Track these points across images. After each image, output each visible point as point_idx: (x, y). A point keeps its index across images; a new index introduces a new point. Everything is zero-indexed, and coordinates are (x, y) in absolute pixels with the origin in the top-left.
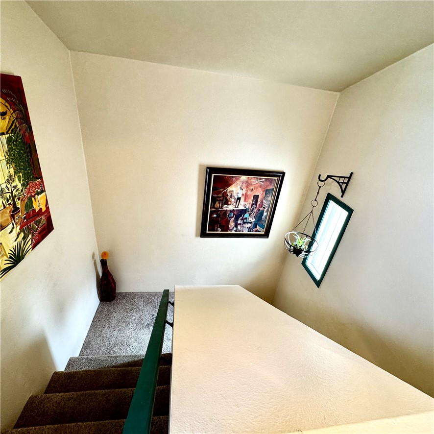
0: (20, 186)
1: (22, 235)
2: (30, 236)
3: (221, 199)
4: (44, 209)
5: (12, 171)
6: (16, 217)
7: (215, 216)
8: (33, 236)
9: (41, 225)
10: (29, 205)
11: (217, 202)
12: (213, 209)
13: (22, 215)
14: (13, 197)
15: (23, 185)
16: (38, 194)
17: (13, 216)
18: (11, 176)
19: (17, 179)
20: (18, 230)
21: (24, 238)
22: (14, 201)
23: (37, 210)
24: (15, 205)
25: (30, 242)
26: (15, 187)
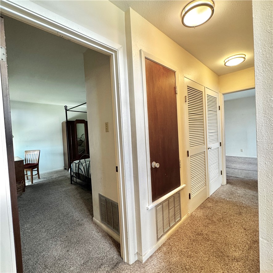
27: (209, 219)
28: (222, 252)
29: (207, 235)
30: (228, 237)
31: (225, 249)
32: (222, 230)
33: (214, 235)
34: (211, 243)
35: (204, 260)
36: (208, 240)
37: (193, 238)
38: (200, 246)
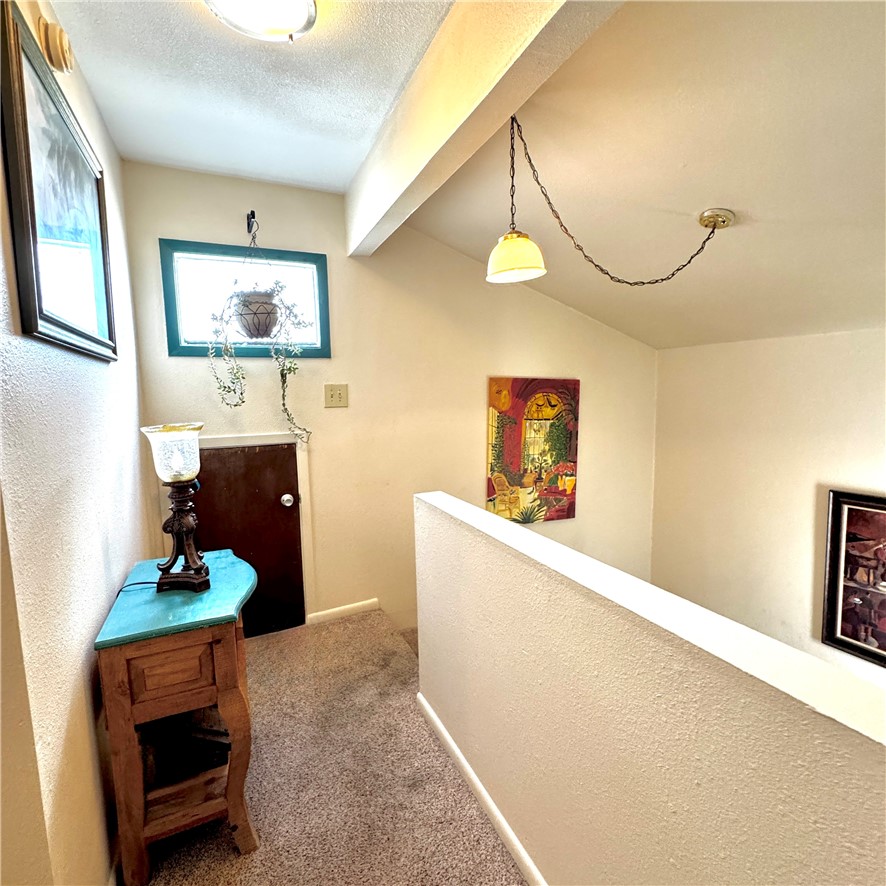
0: (550, 461)
1: (538, 502)
2: (545, 508)
3: (873, 563)
4: (569, 492)
5: (547, 448)
6: (538, 484)
7: (857, 600)
8: (549, 508)
9: (560, 504)
10: (554, 480)
11: (861, 569)
12: (852, 584)
13: (544, 485)
14: (541, 469)
15: (553, 462)
16: (567, 475)
17: (535, 483)
18: (544, 451)
19: (549, 455)
20: (536, 496)
21: (539, 505)
22: (540, 471)
23: (560, 489)
24: (540, 474)
25: (544, 513)
26: (545, 461)
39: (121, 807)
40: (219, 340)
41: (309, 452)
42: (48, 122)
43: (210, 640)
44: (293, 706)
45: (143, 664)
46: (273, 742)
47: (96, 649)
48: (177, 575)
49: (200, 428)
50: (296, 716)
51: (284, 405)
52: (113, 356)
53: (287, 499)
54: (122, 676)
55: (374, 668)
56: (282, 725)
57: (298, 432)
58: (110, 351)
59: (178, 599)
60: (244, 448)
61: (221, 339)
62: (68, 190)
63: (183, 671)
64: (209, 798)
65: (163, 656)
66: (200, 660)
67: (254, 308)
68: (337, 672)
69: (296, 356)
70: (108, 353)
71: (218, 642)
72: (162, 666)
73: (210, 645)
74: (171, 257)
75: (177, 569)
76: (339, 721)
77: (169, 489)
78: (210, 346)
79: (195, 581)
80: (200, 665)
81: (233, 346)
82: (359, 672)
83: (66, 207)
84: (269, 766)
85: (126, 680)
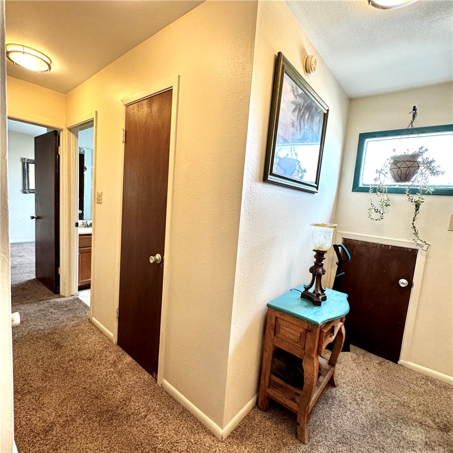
27: (29, 392)
28: (107, 411)
29: (60, 416)
30: (87, 387)
31: (105, 404)
32: (69, 387)
33: (70, 404)
34: (82, 419)
35: (105, 447)
36: (73, 420)
37: (48, 446)
38: (75, 440)
39: (263, 373)
40: (376, 183)
41: (427, 257)
42: (296, 98)
43: (306, 328)
44: (362, 399)
45: (282, 322)
46: (340, 406)
47: (267, 306)
48: (310, 293)
49: (335, 227)
50: (361, 406)
51: (413, 224)
52: (316, 191)
53: (403, 282)
54: (273, 322)
55: (432, 424)
56: (350, 403)
57: (419, 242)
58: (315, 189)
59: (305, 303)
60: (382, 245)
61: (378, 183)
62: (302, 123)
63: (293, 335)
64: (293, 400)
65: (288, 323)
66: (301, 335)
67: (399, 165)
68: (402, 404)
69: (428, 194)
70: (314, 189)
71: (310, 331)
72: (286, 327)
73: (306, 330)
74: (364, 141)
75: (311, 290)
76: (384, 431)
77: (315, 253)
78: (371, 187)
79: (315, 300)
80: (300, 337)
81: (386, 187)
82: (418, 416)
83: (299, 129)
84: (332, 415)
85: (274, 324)
